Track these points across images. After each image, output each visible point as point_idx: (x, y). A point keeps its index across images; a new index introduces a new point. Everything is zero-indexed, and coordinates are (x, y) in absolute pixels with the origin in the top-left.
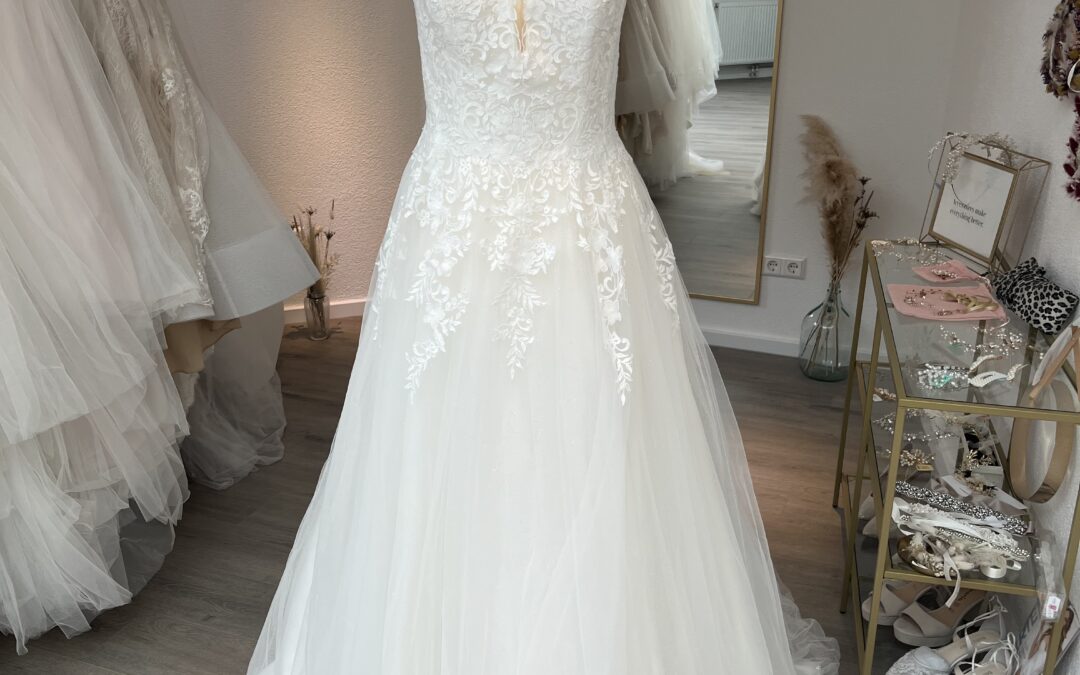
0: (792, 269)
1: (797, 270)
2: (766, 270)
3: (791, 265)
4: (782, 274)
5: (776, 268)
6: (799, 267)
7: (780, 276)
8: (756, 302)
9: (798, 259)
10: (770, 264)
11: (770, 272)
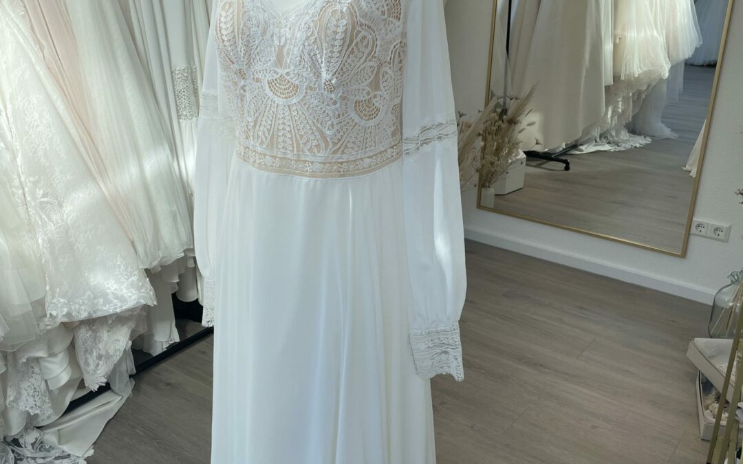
0: (718, 232)
1: (721, 234)
2: (693, 230)
3: (716, 229)
4: (708, 235)
5: (703, 230)
6: (724, 231)
7: (705, 237)
8: (684, 255)
9: (724, 225)
10: (698, 225)
11: (698, 233)
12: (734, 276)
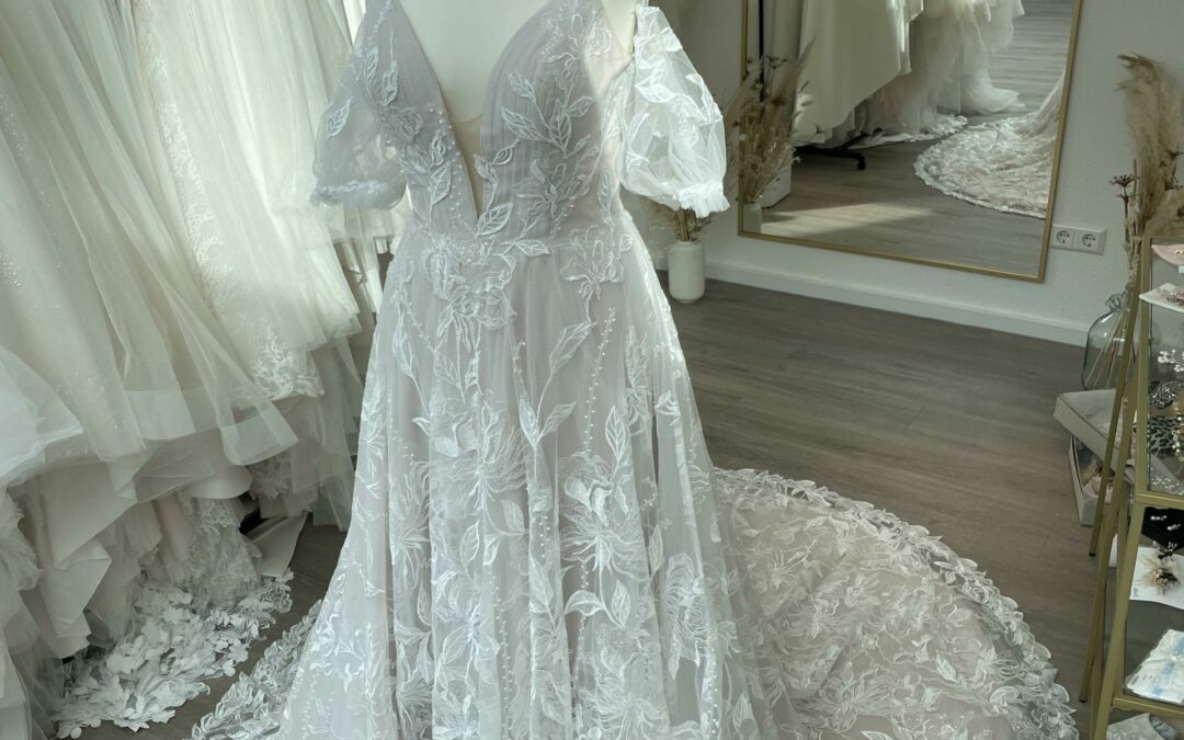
0: (1088, 241)
1: (1093, 243)
2: (1054, 242)
3: (1087, 237)
4: (1075, 247)
5: (1067, 239)
6: (1097, 239)
7: (1072, 250)
8: (1041, 279)
9: (1096, 230)
10: (1061, 234)
11: (1061, 245)
12: (1113, 301)
